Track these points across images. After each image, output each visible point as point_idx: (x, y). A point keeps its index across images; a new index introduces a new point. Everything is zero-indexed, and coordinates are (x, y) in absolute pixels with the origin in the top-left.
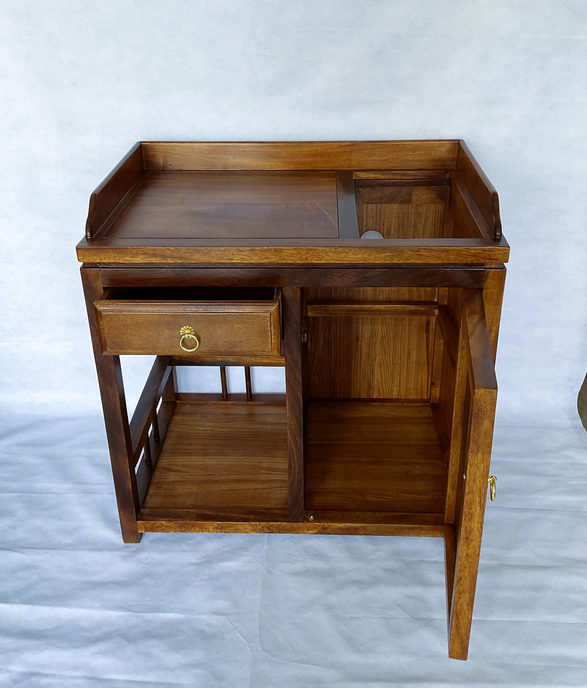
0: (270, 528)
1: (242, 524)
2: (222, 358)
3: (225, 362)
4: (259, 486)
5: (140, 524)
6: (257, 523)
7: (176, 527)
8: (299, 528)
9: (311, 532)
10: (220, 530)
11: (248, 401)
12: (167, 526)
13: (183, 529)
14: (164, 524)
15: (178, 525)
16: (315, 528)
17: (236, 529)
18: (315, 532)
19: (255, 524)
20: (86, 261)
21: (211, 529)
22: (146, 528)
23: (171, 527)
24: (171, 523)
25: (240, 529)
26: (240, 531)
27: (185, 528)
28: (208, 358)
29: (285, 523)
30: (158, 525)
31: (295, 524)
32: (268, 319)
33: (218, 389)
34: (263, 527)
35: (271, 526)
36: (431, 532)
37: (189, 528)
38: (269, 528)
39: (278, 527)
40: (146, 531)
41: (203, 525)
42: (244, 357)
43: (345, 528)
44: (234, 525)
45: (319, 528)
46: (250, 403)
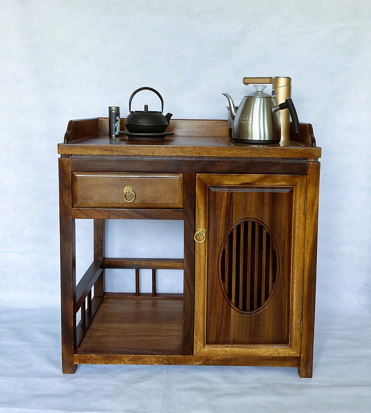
0: (169, 360)
1: (149, 357)
2: (138, 262)
3: (139, 265)
4: (161, 338)
5: (76, 357)
6: (160, 356)
7: (102, 360)
8: (189, 360)
9: (197, 363)
10: (133, 362)
11: (153, 296)
12: (95, 359)
13: (107, 361)
14: (93, 356)
15: (103, 358)
16: (201, 360)
17: (144, 361)
18: (200, 363)
19: (158, 357)
20: (63, 153)
21: (126, 361)
22: (80, 360)
23: (98, 359)
24: (98, 356)
25: (148, 361)
26: (147, 362)
27: (108, 360)
28: (128, 263)
29: (179, 356)
30: (89, 357)
31: (186, 356)
32: (178, 182)
33: (132, 289)
34: (164, 359)
35: (170, 358)
36: (282, 362)
37: (111, 360)
38: (168, 361)
39: (174, 359)
40: (80, 363)
41: (121, 357)
42: (152, 262)
43: (222, 359)
44: (144, 357)
45: (203, 360)
46: (154, 297)
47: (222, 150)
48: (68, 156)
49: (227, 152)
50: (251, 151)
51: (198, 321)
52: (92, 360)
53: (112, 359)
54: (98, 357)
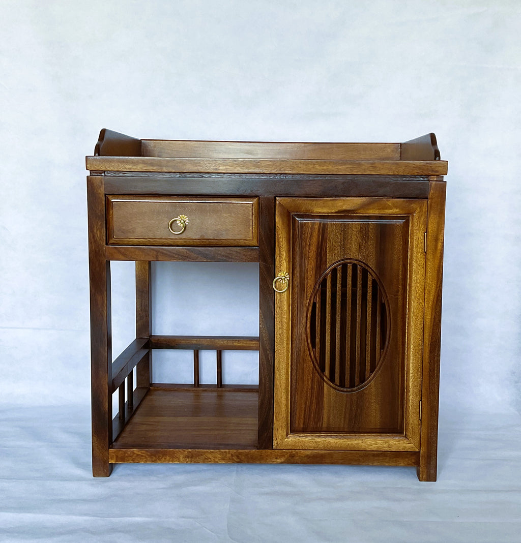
0: (240, 456)
1: (213, 452)
2: (197, 341)
5: (112, 453)
6: (227, 450)
7: (147, 456)
8: (267, 456)
9: (279, 461)
10: (190, 459)
12: (138, 455)
13: (154, 458)
14: (135, 452)
15: (149, 454)
16: (284, 456)
17: (206, 458)
18: (283, 460)
19: (225, 452)
20: (92, 168)
21: (181, 457)
22: (117, 457)
23: (142, 456)
25: (210, 458)
26: (209, 460)
27: (155, 457)
28: (184, 341)
29: (254, 450)
30: (129, 453)
31: (264, 451)
32: (250, 209)
34: (232, 455)
35: (240, 453)
36: (394, 459)
37: (159, 456)
38: (238, 457)
39: (247, 455)
40: (117, 461)
41: (174, 453)
43: (312, 456)
44: (205, 453)
45: (286, 456)
47: (311, 164)
48: (100, 172)
49: (318, 168)
50: (351, 166)
51: (279, 401)
52: (133, 457)
53: (162, 456)
54: (142, 453)
